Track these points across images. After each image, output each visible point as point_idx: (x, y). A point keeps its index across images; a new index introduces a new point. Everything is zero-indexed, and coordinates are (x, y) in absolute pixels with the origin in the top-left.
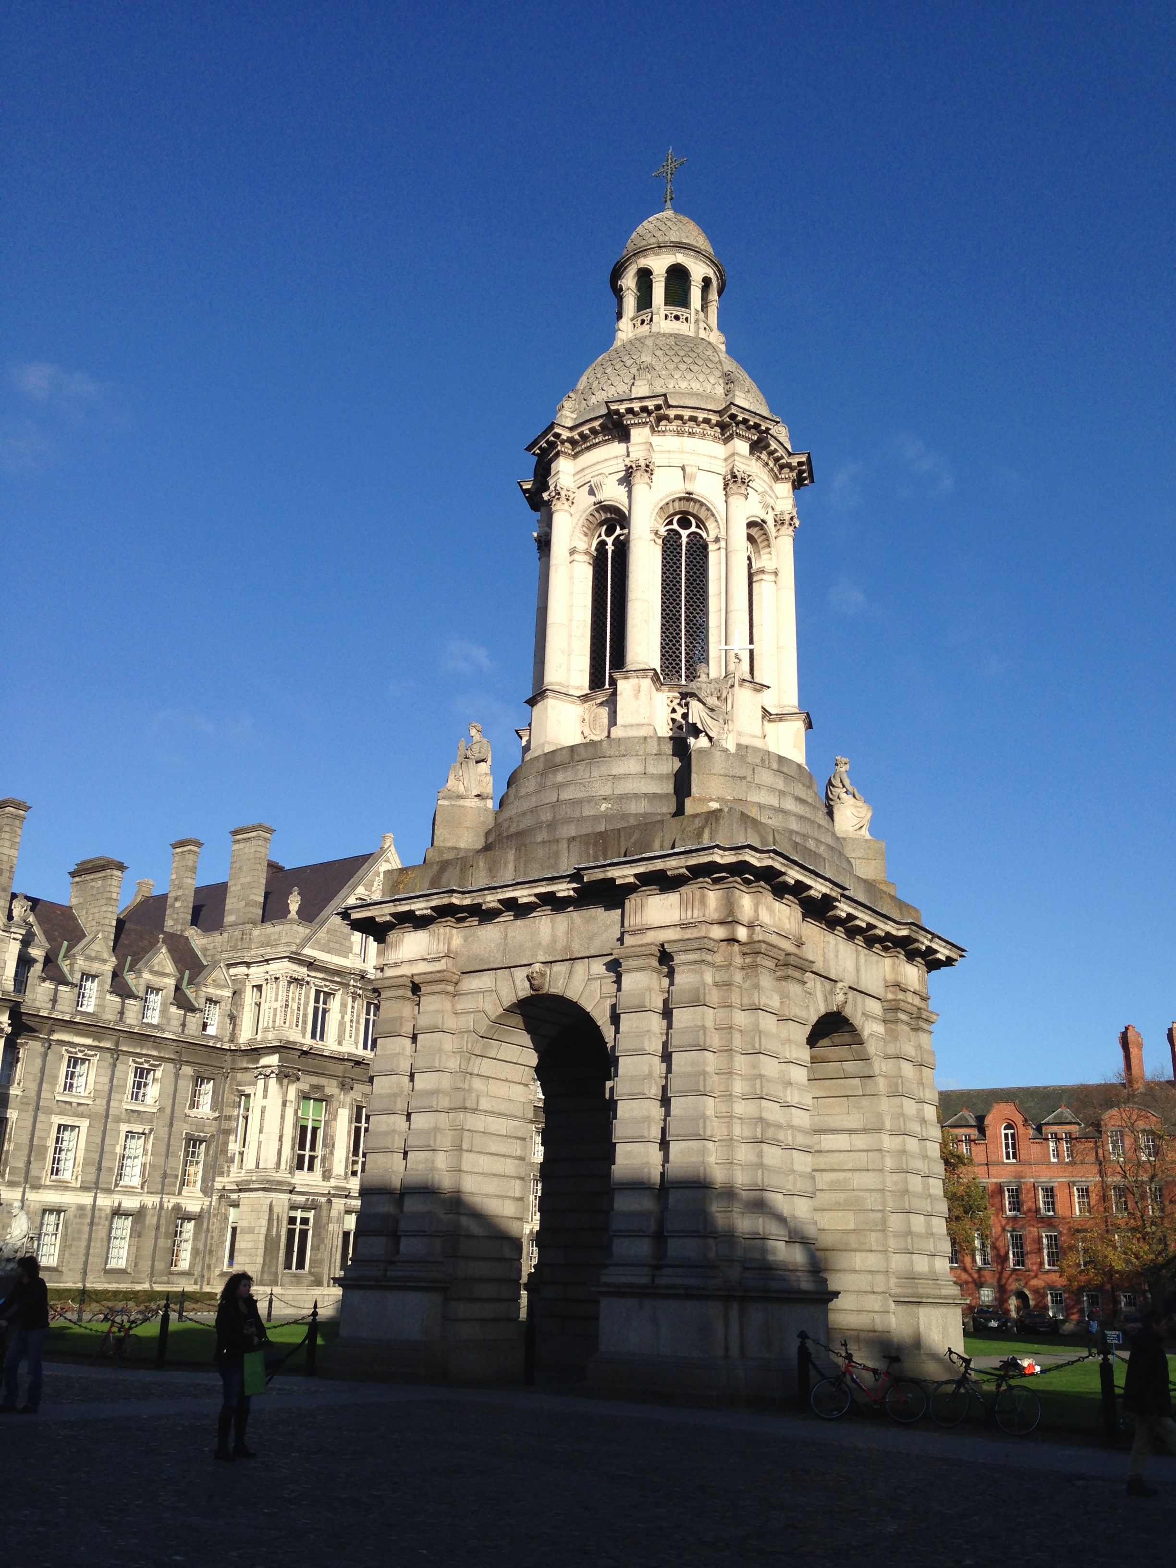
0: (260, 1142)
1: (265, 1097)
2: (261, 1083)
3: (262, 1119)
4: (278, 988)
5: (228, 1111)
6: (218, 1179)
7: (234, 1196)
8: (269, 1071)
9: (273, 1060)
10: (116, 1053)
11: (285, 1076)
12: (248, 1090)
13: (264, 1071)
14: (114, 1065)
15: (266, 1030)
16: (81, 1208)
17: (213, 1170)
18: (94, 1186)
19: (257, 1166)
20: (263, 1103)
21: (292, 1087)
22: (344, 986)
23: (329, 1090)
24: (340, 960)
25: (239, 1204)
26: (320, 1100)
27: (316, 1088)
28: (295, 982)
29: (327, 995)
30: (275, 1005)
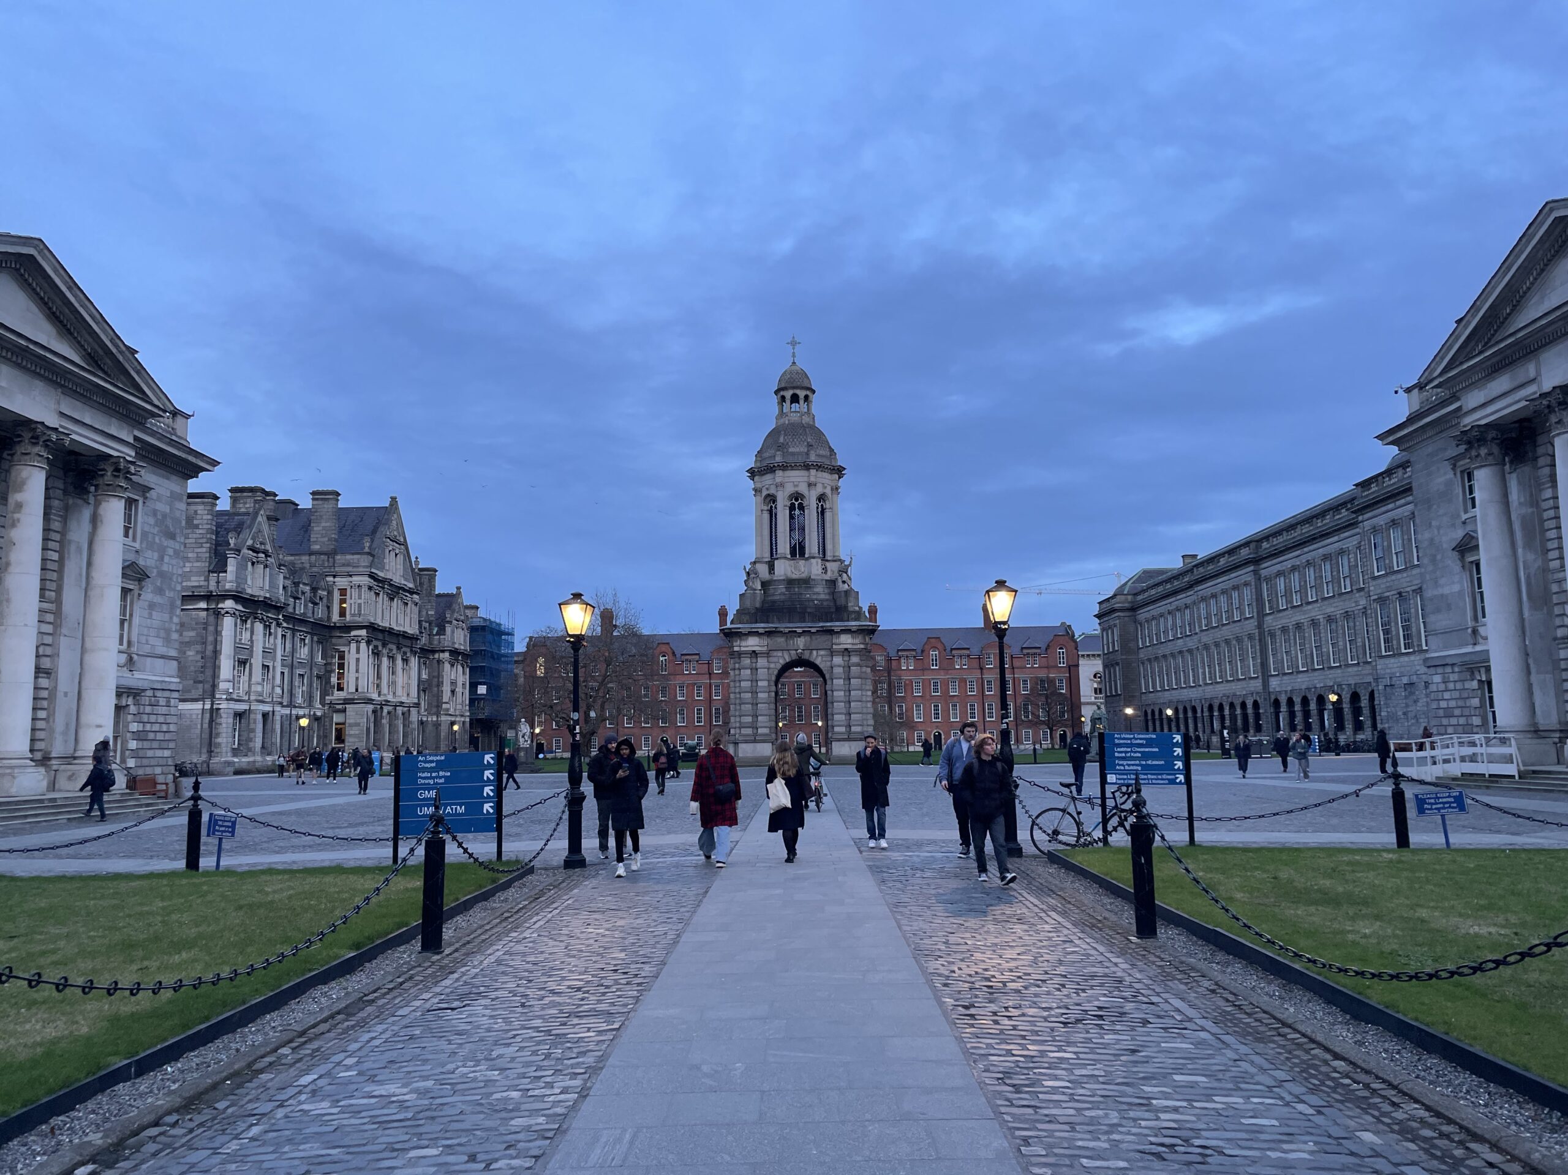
0: (357, 679)
1: (358, 651)
2: (353, 646)
3: (358, 665)
4: (360, 592)
5: (329, 660)
6: (327, 698)
7: (340, 707)
8: (360, 639)
9: (363, 632)
10: (294, 631)
11: (368, 643)
12: (342, 648)
13: (356, 638)
14: (293, 638)
15: (353, 615)
16: (287, 715)
17: (324, 693)
18: (291, 705)
19: (357, 690)
20: (357, 656)
21: (371, 648)
22: (383, 588)
23: (380, 648)
24: (381, 574)
25: (344, 711)
26: (376, 654)
27: (376, 647)
28: (370, 588)
29: (377, 594)
30: (359, 601)
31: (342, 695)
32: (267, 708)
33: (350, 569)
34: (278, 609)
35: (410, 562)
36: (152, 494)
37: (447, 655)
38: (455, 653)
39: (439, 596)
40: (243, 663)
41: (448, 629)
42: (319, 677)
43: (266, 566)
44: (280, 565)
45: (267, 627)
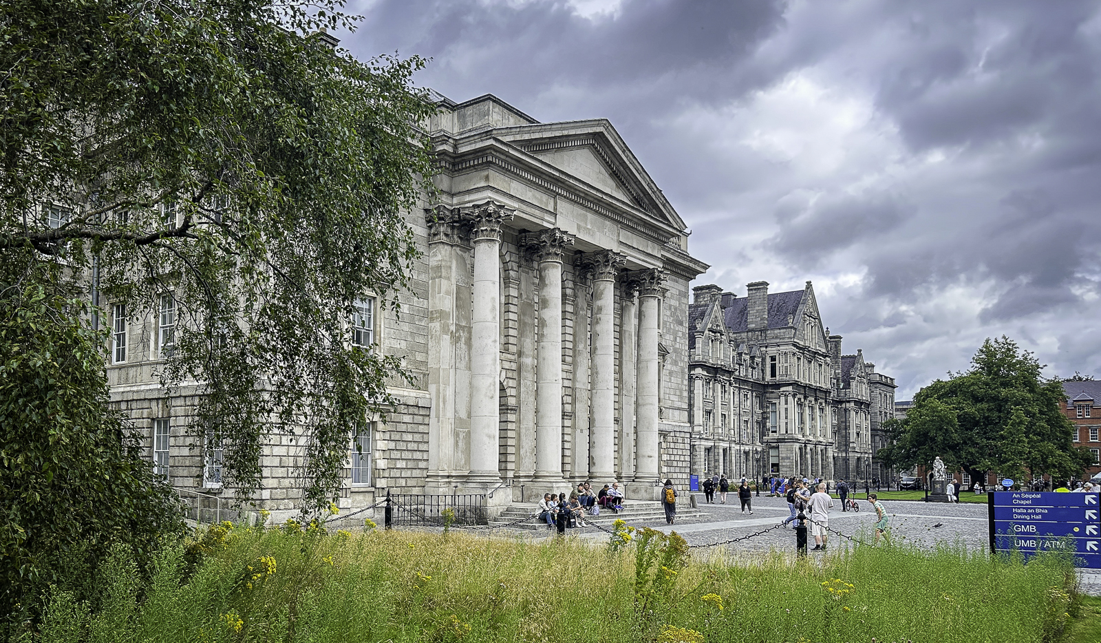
0: (787, 423)
1: (786, 403)
2: (783, 399)
3: (786, 413)
4: (786, 357)
5: (765, 410)
6: (765, 438)
7: (774, 444)
8: (787, 394)
9: (790, 388)
10: (740, 389)
11: (794, 396)
12: (776, 401)
13: (784, 393)
14: (740, 394)
15: (782, 375)
17: (762, 434)
18: (740, 443)
19: (787, 432)
20: (786, 406)
21: (796, 399)
22: (803, 354)
23: (802, 400)
24: (802, 343)
25: (778, 447)
26: (800, 405)
27: (799, 399)
28: (794, 354)
29: (799, 359)
30: (786, 365)
31: (776, 436)
32: (726, 445)
33: (778, 341)
34: (730, 373)
35: (823, 333)
36: (668, 294)
37: (852, 404)
38: (859, 403)
39: (843, 358)
40: (709, 413)
41: (853, 384)
42: (757, 422)
43: (721, 342)
44: (730, 341)
45: (723, 386)
